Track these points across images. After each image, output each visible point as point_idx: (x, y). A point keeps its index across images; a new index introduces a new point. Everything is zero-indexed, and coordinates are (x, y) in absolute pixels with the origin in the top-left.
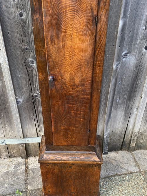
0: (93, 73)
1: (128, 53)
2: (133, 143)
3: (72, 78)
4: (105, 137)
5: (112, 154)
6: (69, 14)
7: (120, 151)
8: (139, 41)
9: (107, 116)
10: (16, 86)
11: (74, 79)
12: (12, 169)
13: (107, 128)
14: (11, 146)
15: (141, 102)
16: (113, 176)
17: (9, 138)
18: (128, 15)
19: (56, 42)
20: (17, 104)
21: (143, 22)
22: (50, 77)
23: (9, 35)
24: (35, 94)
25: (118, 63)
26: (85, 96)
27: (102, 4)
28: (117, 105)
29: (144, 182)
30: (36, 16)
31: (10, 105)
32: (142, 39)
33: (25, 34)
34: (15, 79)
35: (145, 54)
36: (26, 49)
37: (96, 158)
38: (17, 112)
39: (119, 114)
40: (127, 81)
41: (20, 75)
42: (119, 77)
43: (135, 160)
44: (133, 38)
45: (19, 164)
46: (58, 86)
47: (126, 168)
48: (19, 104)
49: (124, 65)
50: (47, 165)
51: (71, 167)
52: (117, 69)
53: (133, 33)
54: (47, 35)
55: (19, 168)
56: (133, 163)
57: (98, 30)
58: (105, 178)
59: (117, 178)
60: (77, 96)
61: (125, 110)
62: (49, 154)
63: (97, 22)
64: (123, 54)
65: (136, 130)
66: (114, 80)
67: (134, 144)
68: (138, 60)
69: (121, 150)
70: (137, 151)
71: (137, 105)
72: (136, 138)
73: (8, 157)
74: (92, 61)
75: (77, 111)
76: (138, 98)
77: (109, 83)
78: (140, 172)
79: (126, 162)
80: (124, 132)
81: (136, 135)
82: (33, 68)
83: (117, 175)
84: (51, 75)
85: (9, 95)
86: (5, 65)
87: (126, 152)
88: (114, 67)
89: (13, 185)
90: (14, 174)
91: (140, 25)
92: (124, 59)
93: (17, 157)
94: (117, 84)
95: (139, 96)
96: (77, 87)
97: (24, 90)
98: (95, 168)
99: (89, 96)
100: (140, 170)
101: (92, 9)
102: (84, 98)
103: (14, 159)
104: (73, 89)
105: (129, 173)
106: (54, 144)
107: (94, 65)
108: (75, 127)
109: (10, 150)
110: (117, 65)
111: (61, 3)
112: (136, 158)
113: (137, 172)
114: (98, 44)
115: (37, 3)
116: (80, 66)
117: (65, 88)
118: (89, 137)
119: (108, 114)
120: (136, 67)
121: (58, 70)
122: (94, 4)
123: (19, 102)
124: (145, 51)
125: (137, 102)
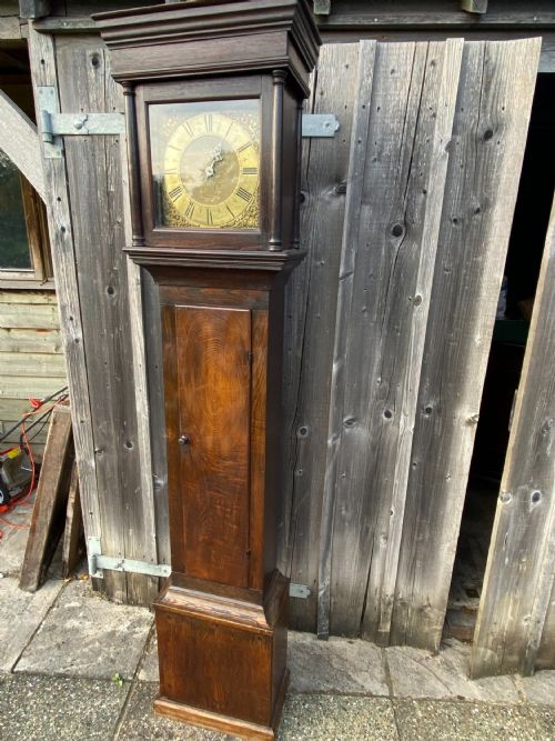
0: (250, 440)
1: (353, 420)
2: (386, 622)
3: (217, 444)
4: (321, 593)
5: (338, 643)
7: (359, 641)
8: (372, 400)
11: (219, 446)
12: (123, 628)
13: (323, 572)
14: (133, 576)
15: (391, 523)
16: (323, 692)
17: (133, 558)
18: (346, 356)
19: (193, 383)
20: (154, 489)
25: (335, 435)
26: (238, 479)
27: (257, 337)
29: (392, 722)
30: (168, 346)
31: (141, 490)
32: (377, 398)
34: (156, 443)
35: (387, 424)
37: (261, 619)
38: (151, 504)
39: (349, 544)
40: (357, 473)
42: (340, 463)
43: (387, 668)
44: (361, 394)
45: (139, 622)
46: (195, 454)
47: (360, 681)
48: (158, 490)
49: (347, 441)
50: (169, 618)
51: (212, 631)
52: (334, 446)
53: (360, 384)
54: (182, 372)
55: (137, 629)
56: (379, 673)
57: (254, 372)
58: (306, 693)
59: (332, 700)
62: (176, 592)
64: (345, 420)
65: (389, 590)
66: (331, 467)
67: (388, 626)
68: (374, 435)
69: (359, 636)
70: (398, 648)
71: (384, 530)
72: (390, 611)
73: (124, 603)
74: (247, 418)
75: (226, 506)
76: (385, 514)
78: (390, 697)
79: (365, 667)
80: (363, 591)
81: (389, 604)
83: (334, 692)
84: (184, 434)
85: (142, 468)
86: (143, 416)
87: (372, 644)
88: (330, 442)
89: (113, 661)
90: (125, 639)
91: (369, 370)
92: (347, 430)
93: (141, 605)
94: (339, 477)
95: (386, 510)
96: (224, 459)
98: (260, 643)
99: (246, 481)
100: (391, 692)
101: (242, 342)
102: (236, 483)
103: (136, 608)
104: (217, 462)
105: (362, 695)
106: (187, 573)
107: (251, 425)
108: (223, 540)
109: (131, 586)
110: (335, 439)
111: (201, 330)
112: (390, 664)
113: (383, 696)
115: (170, 329)
116: (228, 425)
117: (205, 459)
118: (249, 569)
120: (373, 449)
121: (195, 427)
122: (246, 335)
123: (159, 485)
124: (385, 418)
125: (382, 522)
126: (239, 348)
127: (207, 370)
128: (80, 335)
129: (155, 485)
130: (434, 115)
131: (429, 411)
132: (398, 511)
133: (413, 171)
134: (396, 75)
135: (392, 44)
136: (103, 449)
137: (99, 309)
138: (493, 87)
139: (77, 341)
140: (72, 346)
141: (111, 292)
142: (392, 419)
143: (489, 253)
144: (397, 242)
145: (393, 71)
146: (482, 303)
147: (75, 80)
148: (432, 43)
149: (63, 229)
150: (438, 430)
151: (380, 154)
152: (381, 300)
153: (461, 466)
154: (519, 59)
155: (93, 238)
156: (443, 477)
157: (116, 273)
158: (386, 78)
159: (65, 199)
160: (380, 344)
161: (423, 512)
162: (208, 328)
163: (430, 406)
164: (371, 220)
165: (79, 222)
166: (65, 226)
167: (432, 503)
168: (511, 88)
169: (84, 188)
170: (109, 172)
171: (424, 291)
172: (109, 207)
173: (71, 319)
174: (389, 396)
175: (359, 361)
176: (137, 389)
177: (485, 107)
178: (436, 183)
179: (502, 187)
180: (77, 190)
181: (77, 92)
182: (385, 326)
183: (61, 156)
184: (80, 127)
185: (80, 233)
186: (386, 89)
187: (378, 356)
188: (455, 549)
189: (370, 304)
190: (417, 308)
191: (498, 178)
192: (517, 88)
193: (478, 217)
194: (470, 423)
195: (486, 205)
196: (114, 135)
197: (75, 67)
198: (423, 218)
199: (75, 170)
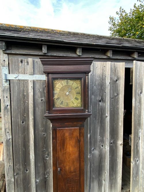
0: (80, 165)
1: (94, 149)
6: (68, 139)
8: (98, 143)
9: (88, 188)
10: (37, 172)
11: (70, 169)
15: (106, 176)
18: (91, 132)
19: (62, 151)
21: (98, 134)
22: (59, 169)
23: (37, 144)
24: (47, 176)
25: (90, 154)
26: (76, 178)
27: (81, 135)
28: (93, 179)
30: (54, 141)
31: (31, 185)
32: (99, 142)
33: (45, 144)
34: (37, 168)
35: (102, 149)
36: (45, 150)
38: (35, 189)
39: (95, 184)
40: (96, 164)
41: (39, 165)
42: (92, 162)
44: (95, 142)
46: (63, 173)
48: (37, 184)
49: (93, 155)
52: (90, 158)
53: (95, 139)
54: (58, 148)
57: (81, 145)
60: (72, 179)
61: (98, 183)
63: (80, 142)
64: (92, 149)
66: (89, 164)
68: (99, 152)
71: (104, 178)
74: (79, 159)
77: (87, 166)
82: (47, 161)
85: (32, 178)
88: (89, 157)
91: (97, 135)
92: (93, 152)
94: (92, 166)
95: (104, 172)
96: (72, 173)
97: (41, 174)
99: (78, 178)
101: (77, 137)
102: (76, 179)
104: (70, 174)
107: (80, 160)
110: (90, 156)
111: (65, 135)
114: (81, 151)
115: (55, 135)
116: (73, 162)
117: (66, 174)
119: (89, 186)
120: (100, 156)
121: (63, 164)
122: (78, 135)
123: (37, 182)
124: (102, 147)
125: (103, 176)
126: (77, 139)
127: (67, 146)
128: (11, 137)
129: (36, 182)
130: (106, 77)
131: (111, 143)
132: (107, 172)
133: (102, 88)
134: (97, 68)
135: (96, 62)
136: (17, 174)
137: (19, 128)
138: (116, 71)
139: (10, 139)
140: (7, 141)
141: (23, 122)
142: (103, 147)
143: (120, 105)
144: (100, 103)
145: (96, 68)
146: (120, 116)
147: (15, 66)
148: (104, 62)
149: (7, 106)
150: (114, 148)
151: (95, 84)
152: (98, 117)
153: (120, 156)
154: (121, 66)
155: (18, 108)
156: (116, 160)
157: (25, 117)
158: (95, 69)
159: (9, 97)
160: (99, 128)
161: (113, 171)
162: (67, 134)
163: (112, 142)
164: (94, 98)
165: (14, 103)
166: (8, 104)
167: (114, 167)
168: (120, 71)
169: (16, 94)
170: (24, 90)
171: (108, 114)
172: (24, 98)
173: (8, 132)
174: (102, 141)
175: (95, 133)
176: (31, 151)
177: (115, 75)
178: (108, 90)
179: (120, 91)
180: (13, 94)
181: (15, 69)
182: (100, 123)
183: (8, 85)
184: (16, 78)
185: (14, 106)
186: (95, 71)
187: (99, 131)
188: (121, 179)
189: (95, 118)
190: (107, 118)
191: (120, 89)
192: (121, 72)
193: (117, 97)
194: (121, 145)
195: (118, 94)
196: (27, 80)
197: (15, 62)
198: (105, 98)
199: (13, 89)
